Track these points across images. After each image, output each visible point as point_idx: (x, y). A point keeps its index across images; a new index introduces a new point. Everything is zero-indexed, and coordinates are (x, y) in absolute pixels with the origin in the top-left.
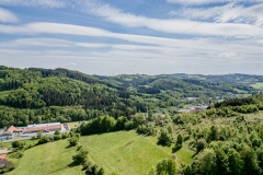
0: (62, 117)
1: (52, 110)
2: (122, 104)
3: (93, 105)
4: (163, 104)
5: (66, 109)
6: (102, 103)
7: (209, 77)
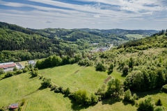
0: (13, 58)
1: (5, 53)
2: (55, 48)
3: (36, 49)
4: (81, 47)
5: (16, 52)
6: (42, 47)
7: (102, 31)
